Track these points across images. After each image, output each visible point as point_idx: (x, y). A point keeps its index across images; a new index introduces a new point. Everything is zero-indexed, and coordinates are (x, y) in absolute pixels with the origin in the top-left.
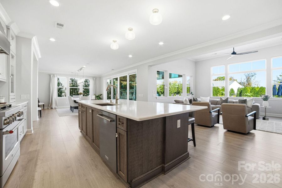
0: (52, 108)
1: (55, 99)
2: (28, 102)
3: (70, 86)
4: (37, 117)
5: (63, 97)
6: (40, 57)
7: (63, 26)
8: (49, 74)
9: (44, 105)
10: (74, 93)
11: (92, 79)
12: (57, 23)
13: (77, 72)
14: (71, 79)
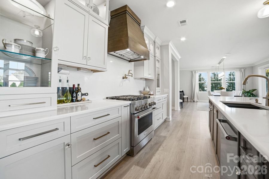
0: (194, 101)
1: (197, 93)
2: (167, 95)
3: (212, 81)
4: (178, 108)
5: (205, 92)
6: (180, 57)
7: (186, 22)
8: (191, 71)
9: (187, 98)
10: (217, 88)
11: (238, 71)
12: (180, 22)
13: (218, 65)
14: (213, 73)
